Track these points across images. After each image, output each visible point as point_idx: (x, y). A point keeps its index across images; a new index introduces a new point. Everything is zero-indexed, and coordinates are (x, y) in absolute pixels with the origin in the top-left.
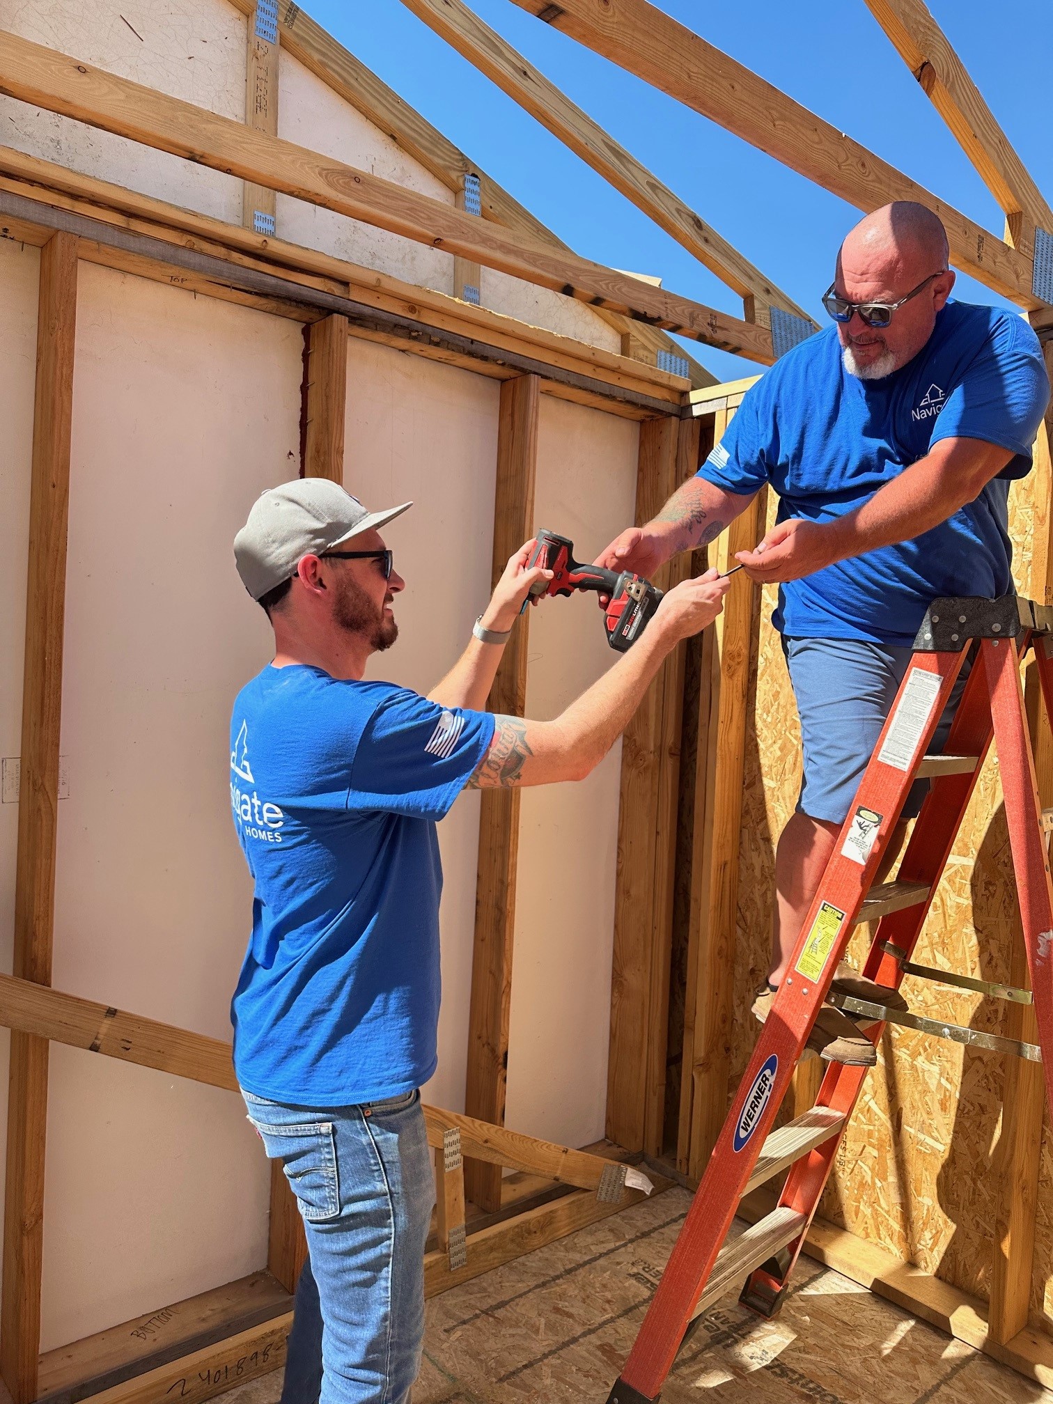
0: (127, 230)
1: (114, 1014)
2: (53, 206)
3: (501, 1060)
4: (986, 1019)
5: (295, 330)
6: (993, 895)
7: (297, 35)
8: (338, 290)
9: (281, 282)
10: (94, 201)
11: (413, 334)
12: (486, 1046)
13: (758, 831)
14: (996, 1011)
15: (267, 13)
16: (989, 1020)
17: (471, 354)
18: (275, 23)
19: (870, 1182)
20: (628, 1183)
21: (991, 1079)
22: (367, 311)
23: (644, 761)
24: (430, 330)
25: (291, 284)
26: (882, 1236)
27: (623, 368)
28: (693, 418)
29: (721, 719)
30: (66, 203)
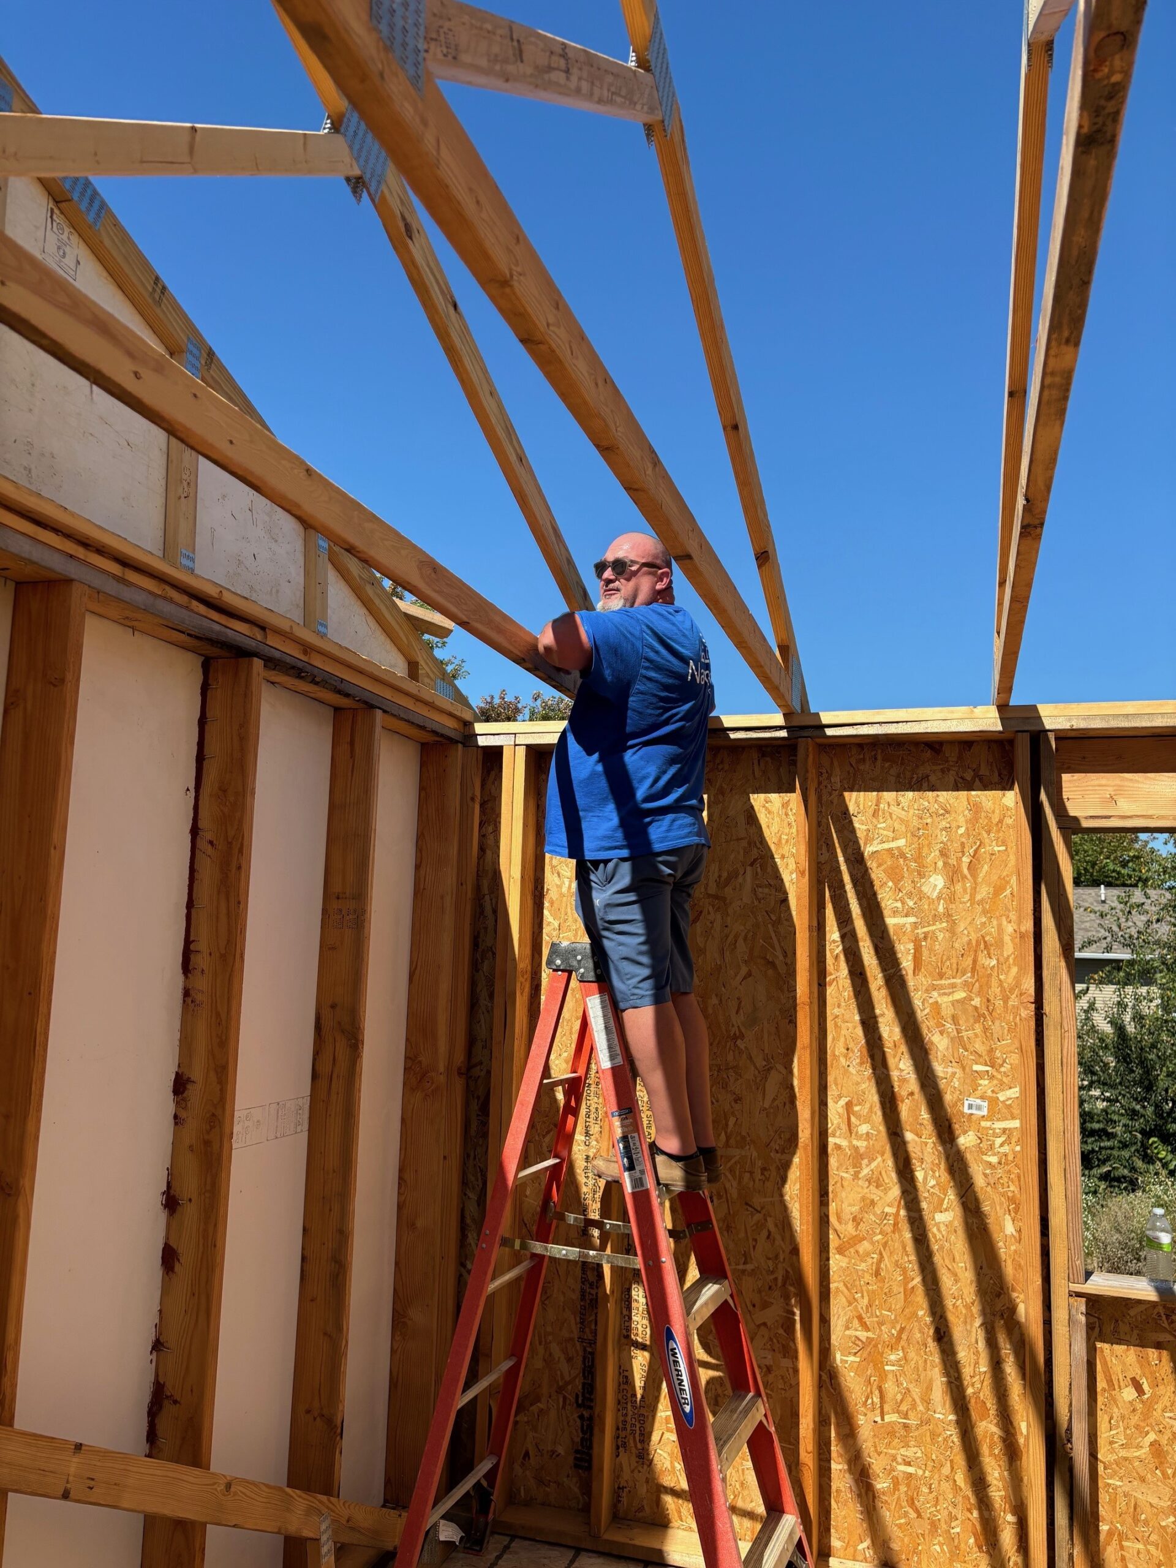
0: (121, 580)
1: (80, 1449)
2: (71, 556)
3: (339, 1431)
4: (767, 1287)
5: (196, 662)
6: (768, 1179)
7: (212, 377)
8: (259, 635)
9: (223, 629)
10: (101, 550)
11: (303, 674)
12: (318, 1419)
13: (544, 1144)
14: (776, 1279)
15: (194, 356)
16: (770, 1288)
17: (339, 692)
18: (199, 366)
19: (669, 1467)
20: (442, 1538)
21: (775, 1341)
22: (277, 655)
23: (432, 1083)
24: (316, 671)
25: (228, 630)
26: (684, 1518)
27: (436, 703)
28: (478, 747)
29: (516, 1036)
30: (80, 552)
